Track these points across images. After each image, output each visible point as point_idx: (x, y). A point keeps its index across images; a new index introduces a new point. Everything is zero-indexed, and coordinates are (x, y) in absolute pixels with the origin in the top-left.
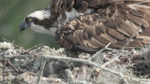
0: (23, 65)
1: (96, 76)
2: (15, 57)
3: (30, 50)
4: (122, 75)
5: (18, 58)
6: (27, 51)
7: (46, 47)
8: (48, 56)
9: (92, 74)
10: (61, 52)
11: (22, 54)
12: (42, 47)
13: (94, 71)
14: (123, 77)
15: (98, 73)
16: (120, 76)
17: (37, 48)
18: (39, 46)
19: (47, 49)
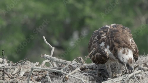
0: (13, 73)
1: (66, 81)
2: (8, 68)
3: (18, 63)
4: (83, 80)
5: (10, 69)
6: (15, 64)
7: (27, 61)
8: (34, 67)
9: (63, 79)
10: (37, 65)
11: (12, 66)
12: (25, 62)
13: (64, 77)
14: (84, 82)
15: (68, 79)
16: (82, 81)
17: (22, 62)
18: (23, 61)
19: (29, 63)
